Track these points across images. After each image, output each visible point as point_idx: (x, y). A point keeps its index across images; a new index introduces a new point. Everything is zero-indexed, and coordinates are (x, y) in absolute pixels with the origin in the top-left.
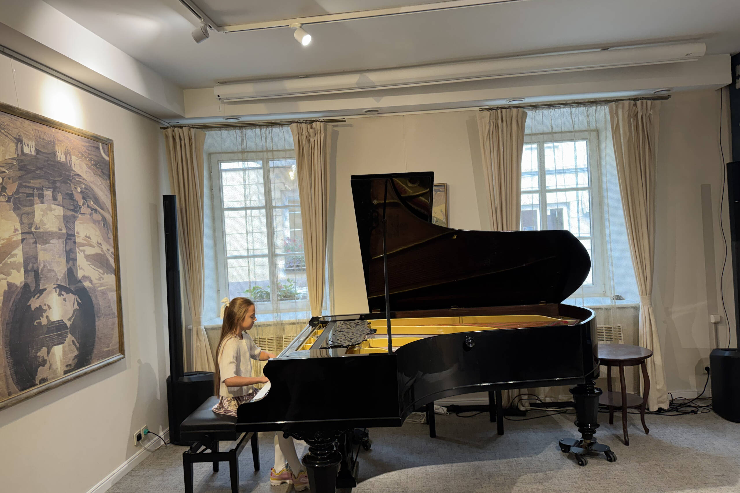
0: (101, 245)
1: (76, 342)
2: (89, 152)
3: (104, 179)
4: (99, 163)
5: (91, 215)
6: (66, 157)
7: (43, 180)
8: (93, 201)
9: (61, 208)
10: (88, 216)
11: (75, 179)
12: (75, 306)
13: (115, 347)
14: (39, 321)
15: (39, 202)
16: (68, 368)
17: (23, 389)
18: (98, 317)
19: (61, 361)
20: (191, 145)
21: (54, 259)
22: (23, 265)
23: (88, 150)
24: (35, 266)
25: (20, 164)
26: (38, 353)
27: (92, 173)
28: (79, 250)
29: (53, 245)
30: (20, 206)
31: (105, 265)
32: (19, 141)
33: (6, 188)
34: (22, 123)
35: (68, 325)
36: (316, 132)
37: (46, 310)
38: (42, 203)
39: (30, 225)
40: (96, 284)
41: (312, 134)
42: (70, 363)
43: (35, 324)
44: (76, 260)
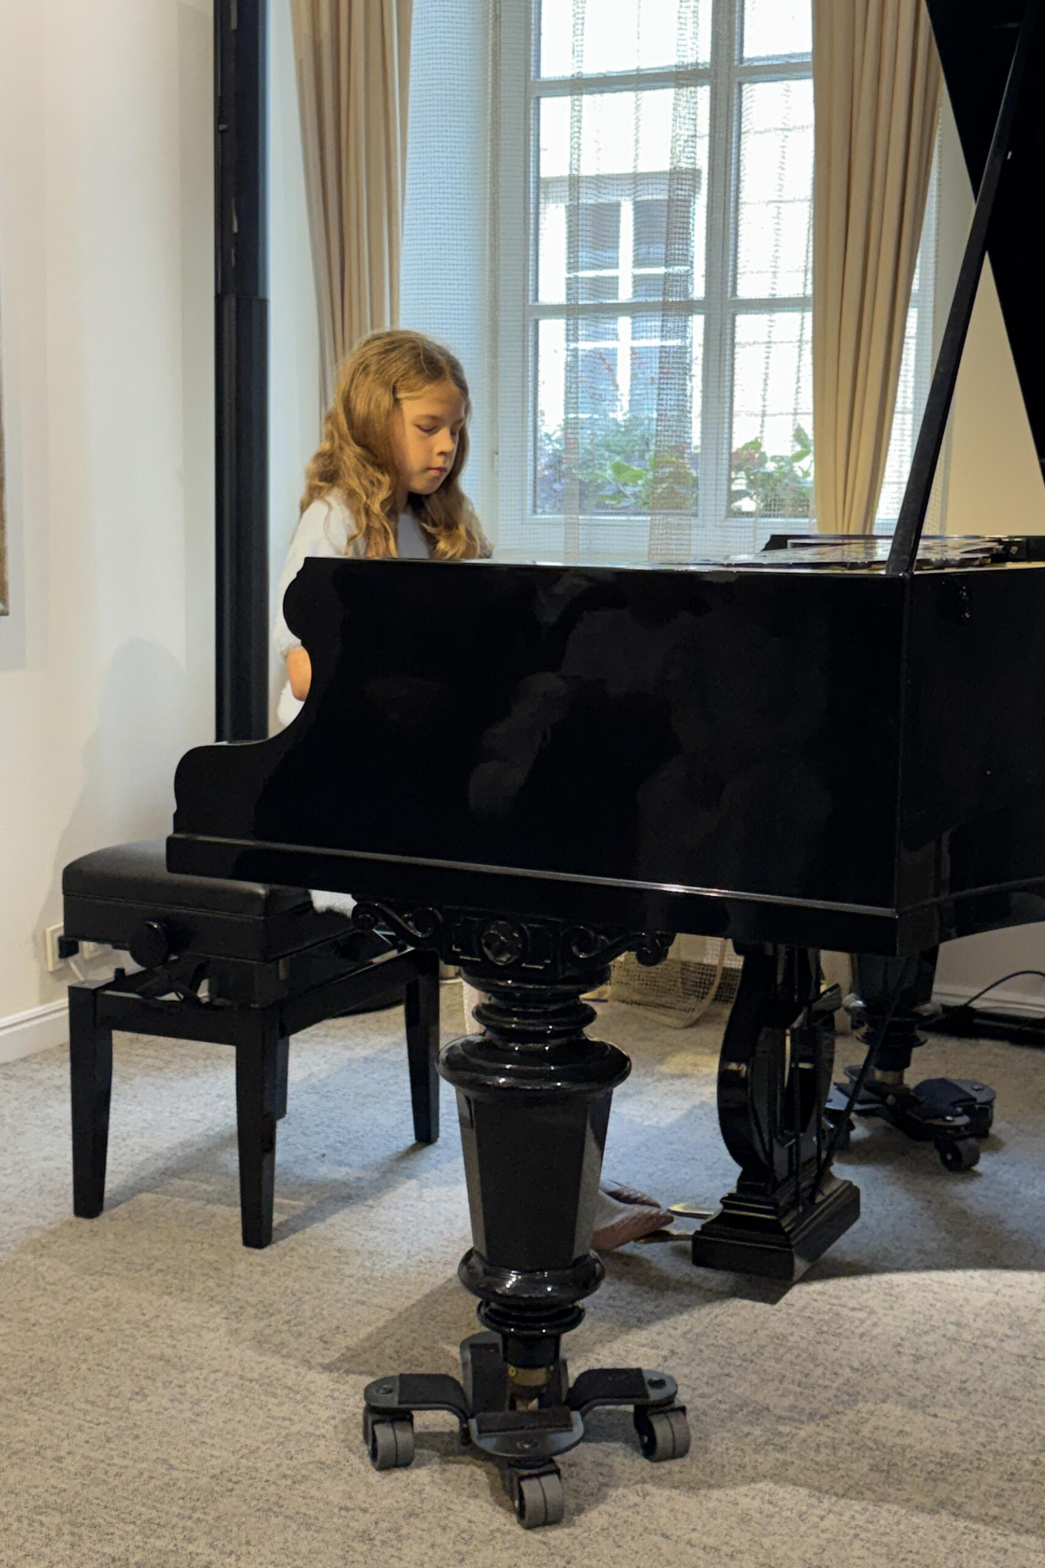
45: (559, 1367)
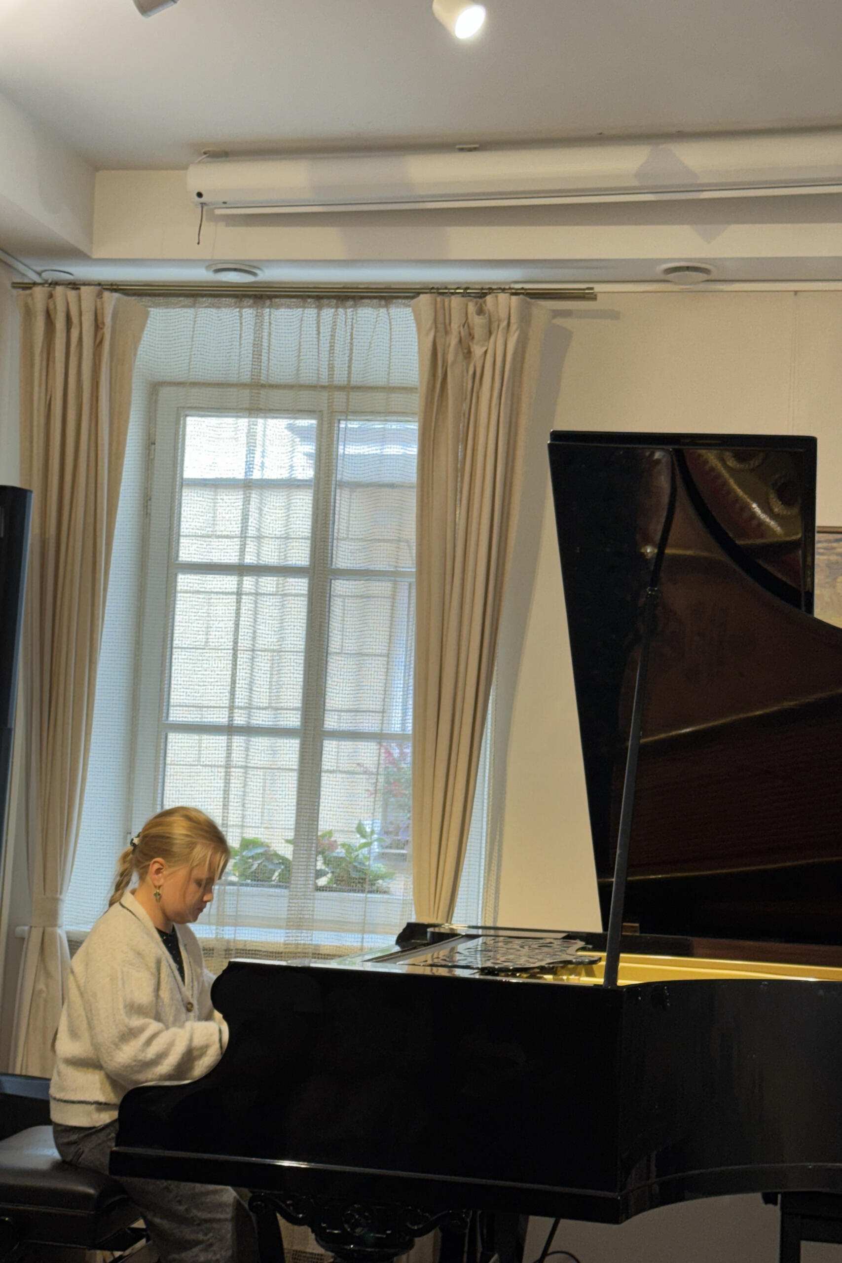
20: (98, 345)
36: (495, 325)
41: (478, 332)
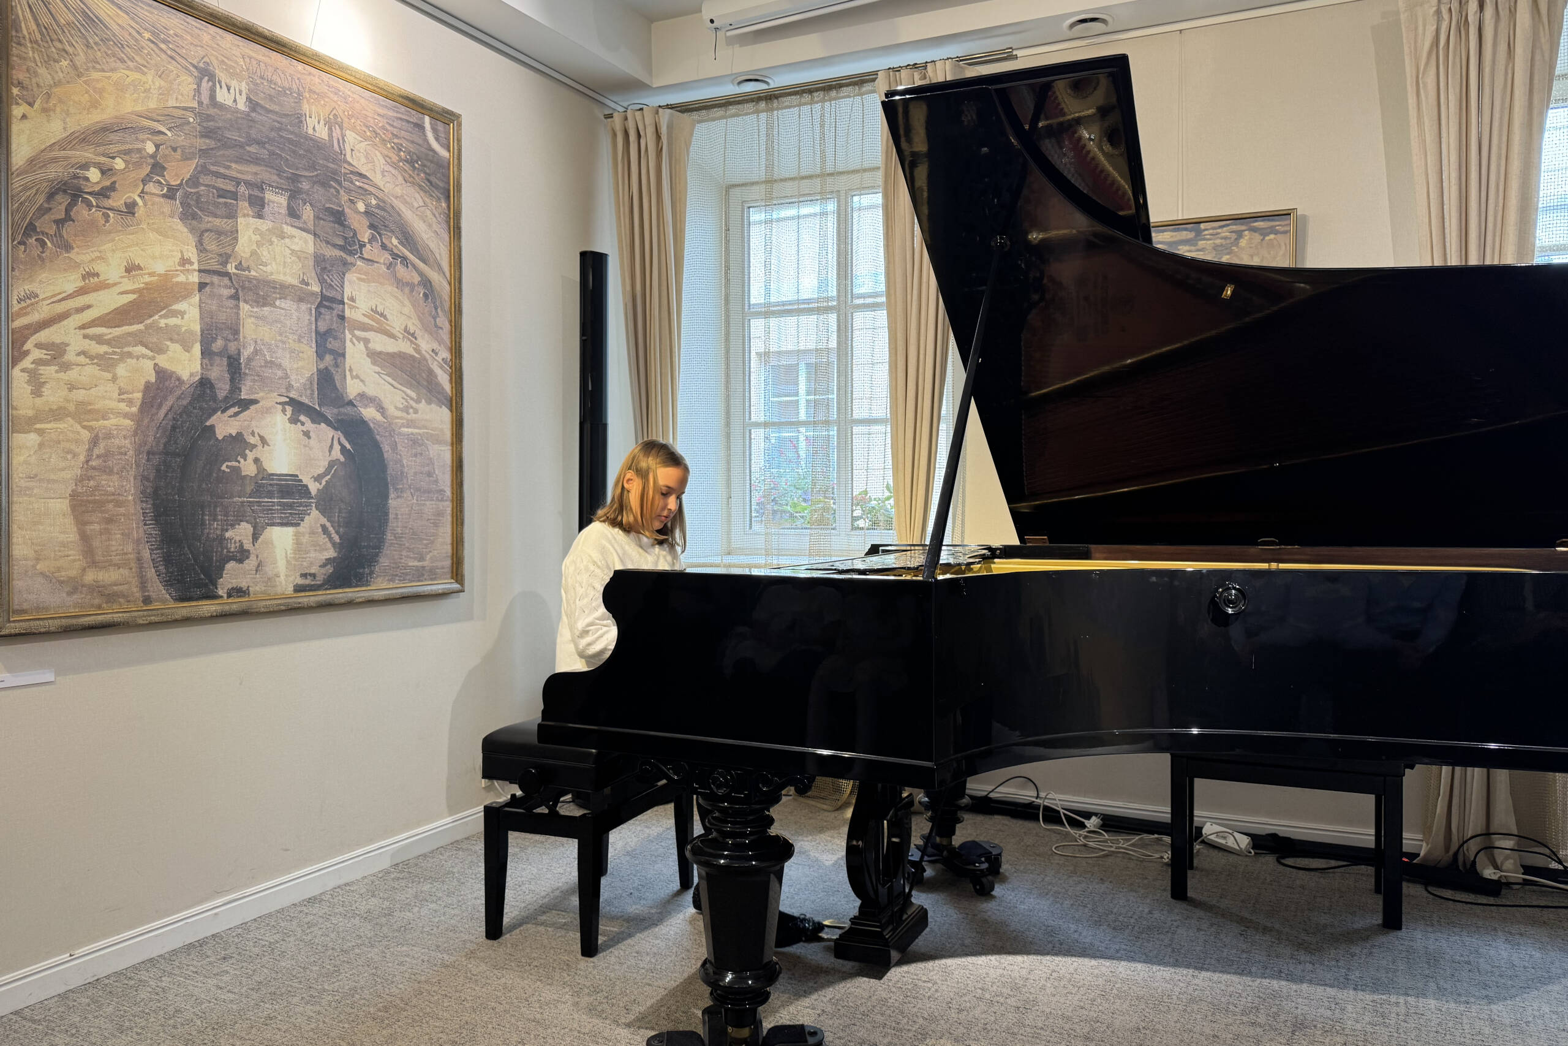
0: (416, 338)
1: (331, 529)
2: (395, 131)
3: (432, 196)
4: (419, 158)
5: (389, 266)
6: (330, 129)
7: (262, 168)
8: (397, 238)
9: (310, 238)
10: (384, 268)
11: (352, 182)
12: (333, 452)
13: (439, 564)
14: (234, 464)
15: (251, 213)
16: (308, 581)
17: (182, 599)
18: (396, 489)
19: (288, 561)
20: (659, 153)
21: (284, 343)
22: (199, 338)
23: (392, 126)
24: (232, 347)
25: (205, 124)
26: (227, 530)
27: (400, 178)
28: (354, 335)
29: (283, 311)
30: (199, 213)
31: (425, 383)
32: (205, 73)
33: (164, 169)
34: (213, 38)
35: (314, 491)
37: (254, 446)
38: (260, 216)
39: (225, 259)
40: (397, 418)
42: (313, 571)
43: (224, 468)
44: (343, 355)
45: (758, 1024)
